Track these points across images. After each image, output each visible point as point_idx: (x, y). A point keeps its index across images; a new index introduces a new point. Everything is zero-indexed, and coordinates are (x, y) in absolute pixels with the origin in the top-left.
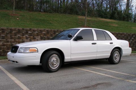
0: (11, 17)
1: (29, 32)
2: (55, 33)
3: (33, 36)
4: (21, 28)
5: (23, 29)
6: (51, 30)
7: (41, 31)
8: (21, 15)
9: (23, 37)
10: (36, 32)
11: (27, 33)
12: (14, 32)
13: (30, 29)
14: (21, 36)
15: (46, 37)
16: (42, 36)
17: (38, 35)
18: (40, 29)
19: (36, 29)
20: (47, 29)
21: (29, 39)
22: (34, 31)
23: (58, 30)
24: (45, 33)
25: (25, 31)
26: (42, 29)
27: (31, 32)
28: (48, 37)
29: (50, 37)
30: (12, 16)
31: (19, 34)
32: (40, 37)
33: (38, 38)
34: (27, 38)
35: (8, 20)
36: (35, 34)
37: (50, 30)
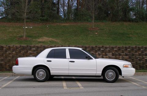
0: (89, 32)
1: (102, 49)
2: (127, 50)
3: (105, 53)
4: (94, 46)
5: (96, 47)
6: (123, 47)
7: (113, 48)
8: (100, 29)
9: (96, 54)
10: (108, 49)
11: (99, 50)
12: (88, 49)
13: (103, 46)
14: (94, 53)
15: (117, 53)
16: (113, 52)
17: (109, 52)
18: (112, 46)
19: (108, 46)
20: (118, 46)
21: (101, 55)
22: (106, 48)
23: (129, 47)
24: (116, 49)
25: (98, 48)
26: (114, 46)
27: (103, 49)
28: (119, 53)
29: (121, 53)
30: (91, 31)
31: (92, 51)
32: (111, 53)
33: (110, 54)
34: (99, 55)
35: (87, 36)
36: (107, 51)
37: (121, 46)
